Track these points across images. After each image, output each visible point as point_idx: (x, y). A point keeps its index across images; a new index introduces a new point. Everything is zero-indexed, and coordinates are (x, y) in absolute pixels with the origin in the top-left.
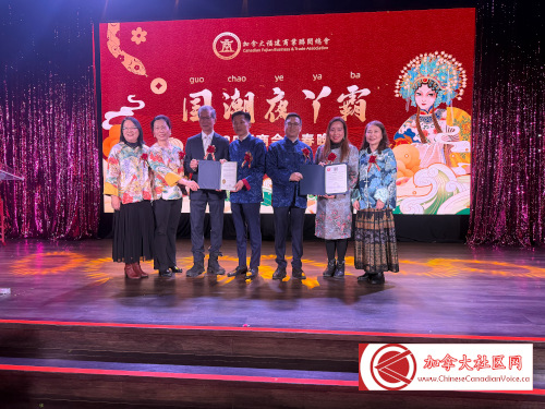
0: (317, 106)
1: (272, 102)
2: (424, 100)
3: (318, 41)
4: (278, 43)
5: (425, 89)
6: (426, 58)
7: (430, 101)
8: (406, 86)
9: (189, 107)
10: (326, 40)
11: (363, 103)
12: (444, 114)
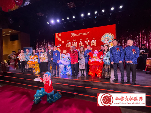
0: (87, 44)
1: (80, 43)
2: (106, 42)
3: (87, 33)
4: (81, 34)
5: (106, 40)
6: (106, 34)
7: (107, 42)
8: (103, 39)
9: (67, 45)
10: (89, 33)
11: (95, 43)
12: (110, 44)
